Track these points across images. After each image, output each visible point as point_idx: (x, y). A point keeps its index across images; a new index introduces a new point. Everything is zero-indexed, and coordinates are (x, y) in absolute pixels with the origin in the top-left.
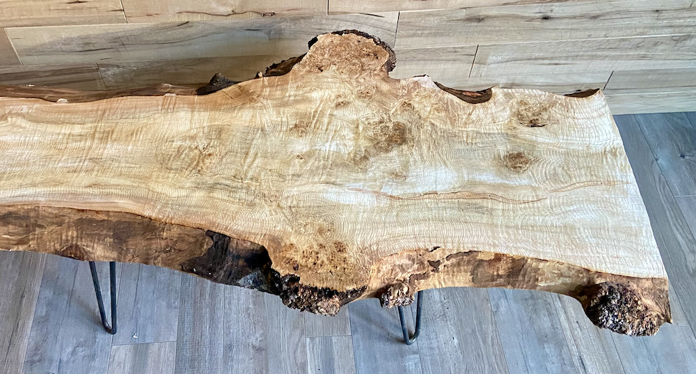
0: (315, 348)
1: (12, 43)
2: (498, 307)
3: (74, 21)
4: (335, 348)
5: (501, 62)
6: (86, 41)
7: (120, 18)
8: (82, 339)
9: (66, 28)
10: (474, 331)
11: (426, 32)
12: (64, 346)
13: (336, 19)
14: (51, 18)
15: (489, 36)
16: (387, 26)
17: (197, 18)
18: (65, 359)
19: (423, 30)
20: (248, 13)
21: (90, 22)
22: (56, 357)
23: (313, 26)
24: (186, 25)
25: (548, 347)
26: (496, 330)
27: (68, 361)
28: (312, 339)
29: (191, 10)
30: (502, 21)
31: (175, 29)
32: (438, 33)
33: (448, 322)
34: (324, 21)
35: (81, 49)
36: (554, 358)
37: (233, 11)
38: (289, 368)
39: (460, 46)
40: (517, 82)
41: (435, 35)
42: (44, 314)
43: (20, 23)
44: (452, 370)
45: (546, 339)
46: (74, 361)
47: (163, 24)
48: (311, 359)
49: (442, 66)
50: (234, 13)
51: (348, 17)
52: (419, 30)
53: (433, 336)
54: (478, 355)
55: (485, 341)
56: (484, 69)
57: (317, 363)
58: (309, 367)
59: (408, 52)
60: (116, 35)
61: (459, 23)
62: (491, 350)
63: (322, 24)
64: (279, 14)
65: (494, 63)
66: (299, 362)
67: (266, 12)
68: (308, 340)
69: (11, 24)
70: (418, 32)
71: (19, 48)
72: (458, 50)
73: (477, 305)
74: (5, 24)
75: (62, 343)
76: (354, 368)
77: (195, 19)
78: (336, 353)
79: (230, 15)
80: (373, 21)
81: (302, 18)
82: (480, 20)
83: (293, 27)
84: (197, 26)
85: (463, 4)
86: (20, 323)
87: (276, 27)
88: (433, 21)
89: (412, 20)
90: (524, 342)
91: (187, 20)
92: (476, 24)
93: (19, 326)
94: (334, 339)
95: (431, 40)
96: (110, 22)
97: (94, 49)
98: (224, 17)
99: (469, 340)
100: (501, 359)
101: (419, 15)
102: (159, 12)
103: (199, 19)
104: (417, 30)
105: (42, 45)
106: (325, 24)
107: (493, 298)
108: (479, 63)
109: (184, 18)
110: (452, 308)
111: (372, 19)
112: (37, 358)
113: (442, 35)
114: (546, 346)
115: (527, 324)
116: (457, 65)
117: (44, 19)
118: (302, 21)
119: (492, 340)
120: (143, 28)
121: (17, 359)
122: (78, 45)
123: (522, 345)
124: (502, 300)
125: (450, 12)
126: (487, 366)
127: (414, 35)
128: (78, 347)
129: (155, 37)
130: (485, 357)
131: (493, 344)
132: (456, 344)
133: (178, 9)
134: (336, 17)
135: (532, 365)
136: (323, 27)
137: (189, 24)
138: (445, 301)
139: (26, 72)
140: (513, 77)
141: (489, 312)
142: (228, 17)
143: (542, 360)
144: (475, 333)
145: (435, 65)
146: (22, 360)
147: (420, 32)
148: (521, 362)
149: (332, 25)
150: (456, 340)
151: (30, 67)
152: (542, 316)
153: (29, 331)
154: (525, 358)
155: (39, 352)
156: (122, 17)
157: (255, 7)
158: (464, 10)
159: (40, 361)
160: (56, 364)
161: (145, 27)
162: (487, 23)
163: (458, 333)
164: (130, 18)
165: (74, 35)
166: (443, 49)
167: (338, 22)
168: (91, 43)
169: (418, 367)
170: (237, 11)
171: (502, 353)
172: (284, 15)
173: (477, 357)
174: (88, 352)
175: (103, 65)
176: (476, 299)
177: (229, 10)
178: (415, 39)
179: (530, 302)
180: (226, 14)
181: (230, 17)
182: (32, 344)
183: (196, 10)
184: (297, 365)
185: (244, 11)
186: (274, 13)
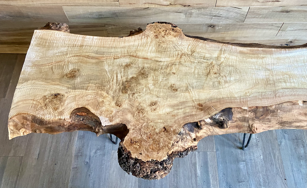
0: (200, 156)
1: (65, 13)
2: (281, 142)
3: (95, 4)
4: (209, 157)
5: (293, 30)
6: (100, 14)
7: (117, 4)
8: (99, 147)
9: (90, 8)
10: (270, 153)
11: (260, 16)
12: (91, 149)
13: (219, 9)
14: (84, 3)
15: (290, 19)
16: (242, 13)
17: (153, 6)
18: (92, 155)
19: (259, 15)
20: (177, 5)
21: (102, 6)
22: (88, 153)
23: (207, 12)
24: (147, 9)
25: (303, 162)
26: (280, 153)
27: (93, 157)
28: (199, 152)
29: (150, 2)
30: (298, 13)
31: (142, 11)
32: (266, 17)
33: (259, 148)
34: (213, 10)
35: (97, 17)
36: (305, 167)
37: (170, 4)
38: (188, 165)
39: (275, 23)
40: (297, 39)
41: (264, 18)
42: (82, 134)
43: (69, 5)
44: (260, 170)
45: (301, 158)
46: (96, 156)
47: (136, 8)
48: (198, 161)
49: (264, 31)
50: (171, 4)
51: (225, 8)
52: (257, 15)
53: (252, 154)
54: (272, 163)
55: (274, 158)
56: (283, 33)
57: (201, 163)
58: (197, 165)
59: (250, 24)
60: (114, 12)
61: (277, 13)
62: (277, 162)
63: (212, 11)
64: (192, 6)
65: (289, 31)
66: (193, 162)
67: (186, 5)
68: (197, 152)
69: (65, 5)
70: (257, 16)
71: (69, 15)
72: (273, 25)
73: (272, 141)
74: (63, 5)
75: (90, 148)
76: (217, 166)
77: (152, 7)
78: (209, 159)
79: (168, 5)
80: (236, 11)
81: (203, 8)
82: (287, 12)
83: (197, 12)
84: (152, 10)
85: (281, 4)
86: (72, 138)
87: (189, 11)
88: (265, 12)
89: (255, 11)
90: (292, 159)
91: (148, 7)
92: (285, 14)
93: (72, 139)
94: (208, 153)
95: (262, 20)
96: (112, 6)
97: (103, 17)
98: (166, 6)
99: (267, 157)
100: (281, 166)
101: (259, 9)
102: (135, 3)
103: (154, 7)
104: (256, 15)
105: (79, 15)
106: (213, 11)
107: (279, 138)
108: (282, 30)
109: (147, 6)
110: (261, 142)
111: (236, 9)
112: (80, 154)
113: (268, 18)
114: (301, 161)
115: (294, 151)
116: (272, 31)
117: (80, 3)
118: (202, 9)
119: (278, 157)
120: (127, 10)
121: (71, 154)
122: (96, 15)
123: (291, 160)
124: (283, 139)
125: (274, 8)
126: (275, 169)
127: (254, 17)
128: (97, 150)
129: (132, 14)
130: (274, 165)
131: (278, 159)
132: (262, 158)
133: (144, 2)
134: (219, 8)
135: (295, 169)
136: (212, 12)
137: (149, 9)
138: (258, 139)
139: (72, 26)
140: (296, 37)
141: (277, 145)
142: (168, 6)
143: (299, 167)
144: (270, 154)
145: (261, 31)
146: (73, 155)
147: (258, 16)
148: (290, 168)
149: (216, 12)
150: (262, 156)
151: (74, 24)
152: (300, 147)
153: (76, 142)
154: (292, 166)
155: (81, 152)
156: (118, 4)
157: (181, 2)
158: (281, 7)
159: (81, 156)
160: (88, 157)
161: (128, 9)
162: (291, 13)
163: (263, 154)
164: (121, 5)
165: (95, 11)
166: (267, 24)
167: (219, 10)
168: (102, 15)
169: (245, 168)
170: (172, 4)
171: (282, 163)
172: (194, 6)
173: (271, 164)
174: (101, 153)
175: (107, 24)
176: (271, 138)
177: (169, 3)
178: (254, 19)
179: (295, 141)
180: (167, 5)
181: (169, 6)
182: (78, 147)
183: (153, 2)
184: (192, 163)
185: (175, 4)
186: (189, 5)
